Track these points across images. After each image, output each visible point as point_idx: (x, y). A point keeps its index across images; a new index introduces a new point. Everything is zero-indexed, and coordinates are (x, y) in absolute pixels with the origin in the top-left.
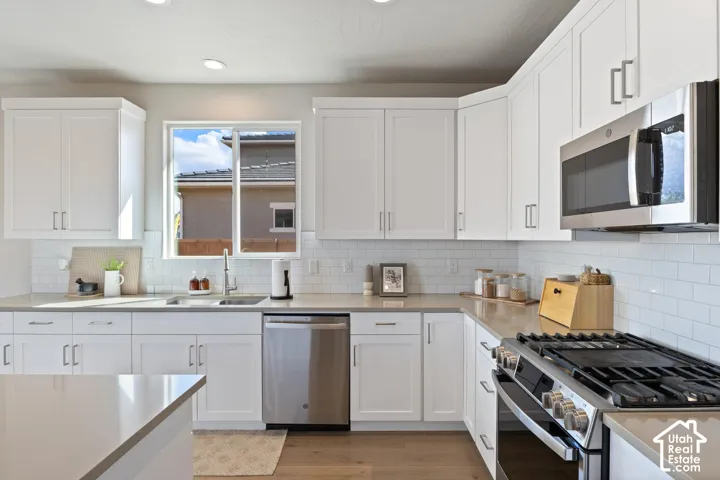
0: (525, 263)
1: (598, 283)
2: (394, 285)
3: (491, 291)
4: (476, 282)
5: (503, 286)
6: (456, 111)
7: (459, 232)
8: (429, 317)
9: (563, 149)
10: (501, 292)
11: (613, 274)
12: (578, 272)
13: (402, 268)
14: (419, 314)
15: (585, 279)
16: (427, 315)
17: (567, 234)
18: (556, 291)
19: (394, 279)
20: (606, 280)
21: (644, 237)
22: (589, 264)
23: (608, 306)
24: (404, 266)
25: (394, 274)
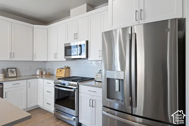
0: (48, 66)
1: (68, 68)
2: (13, 74)
3: (42, 73)
4: (37, 72)
5: (45, 72)
6: (33, 28)
7: (34, 59)
8: (29, 81)
9: (65, 44)
10: (44, 73)
11: (70, 67)
12: (64, 67)
13: (15, 69)
14: (26, 80)
15: (65, 68)
16: (28, 80)
17: (65, 60)
18: (60, 71)
19: (12, 72)
20: (69, 68)
21: (75, 60)
22: (65, 65)
23: (69, 73)
24: (16, 68)
25: (12, 71)
